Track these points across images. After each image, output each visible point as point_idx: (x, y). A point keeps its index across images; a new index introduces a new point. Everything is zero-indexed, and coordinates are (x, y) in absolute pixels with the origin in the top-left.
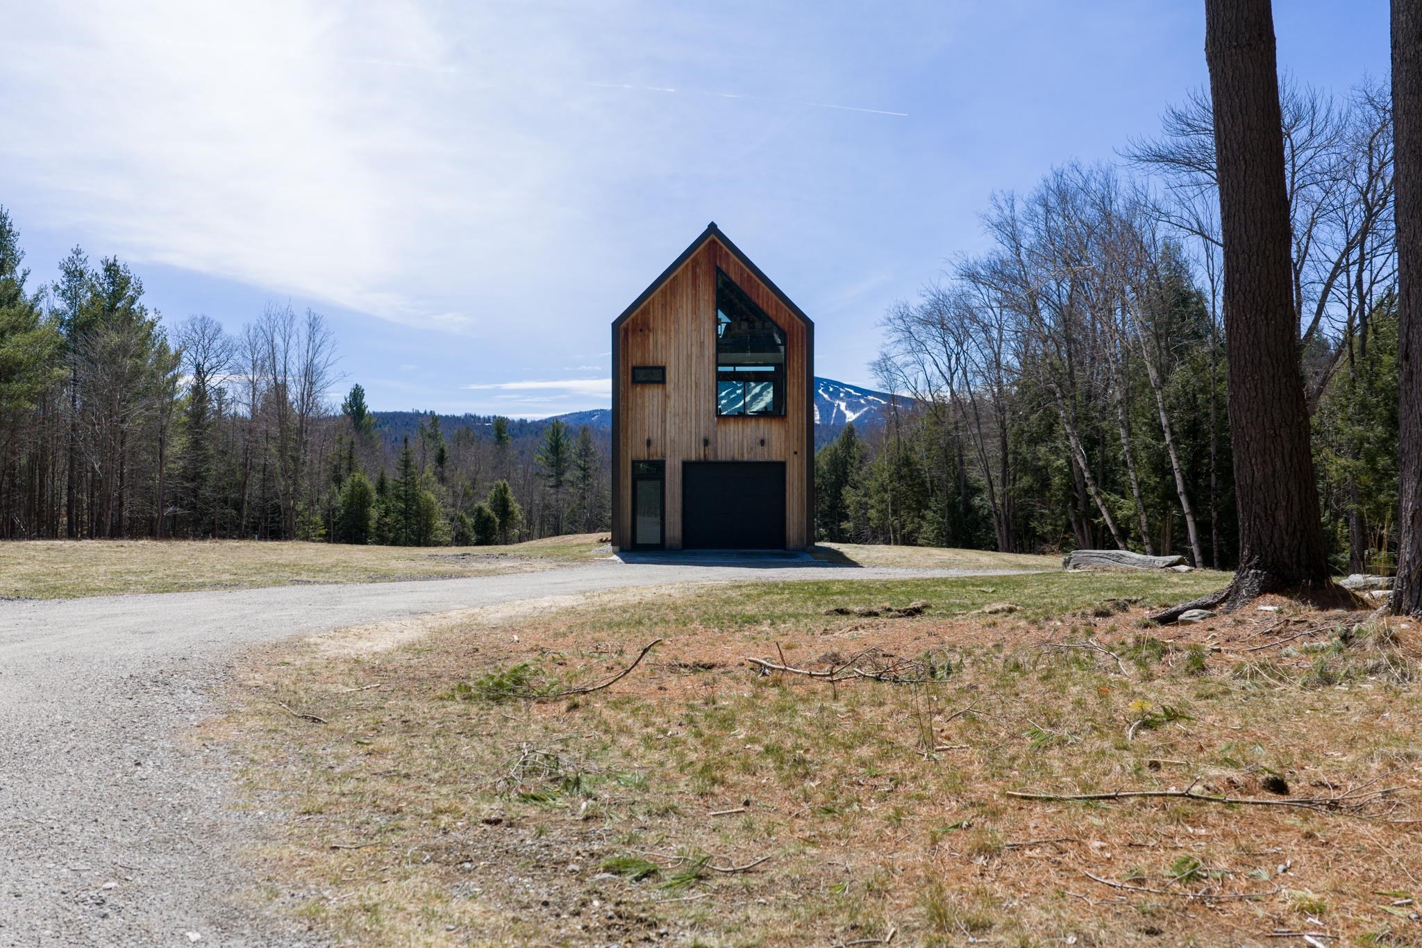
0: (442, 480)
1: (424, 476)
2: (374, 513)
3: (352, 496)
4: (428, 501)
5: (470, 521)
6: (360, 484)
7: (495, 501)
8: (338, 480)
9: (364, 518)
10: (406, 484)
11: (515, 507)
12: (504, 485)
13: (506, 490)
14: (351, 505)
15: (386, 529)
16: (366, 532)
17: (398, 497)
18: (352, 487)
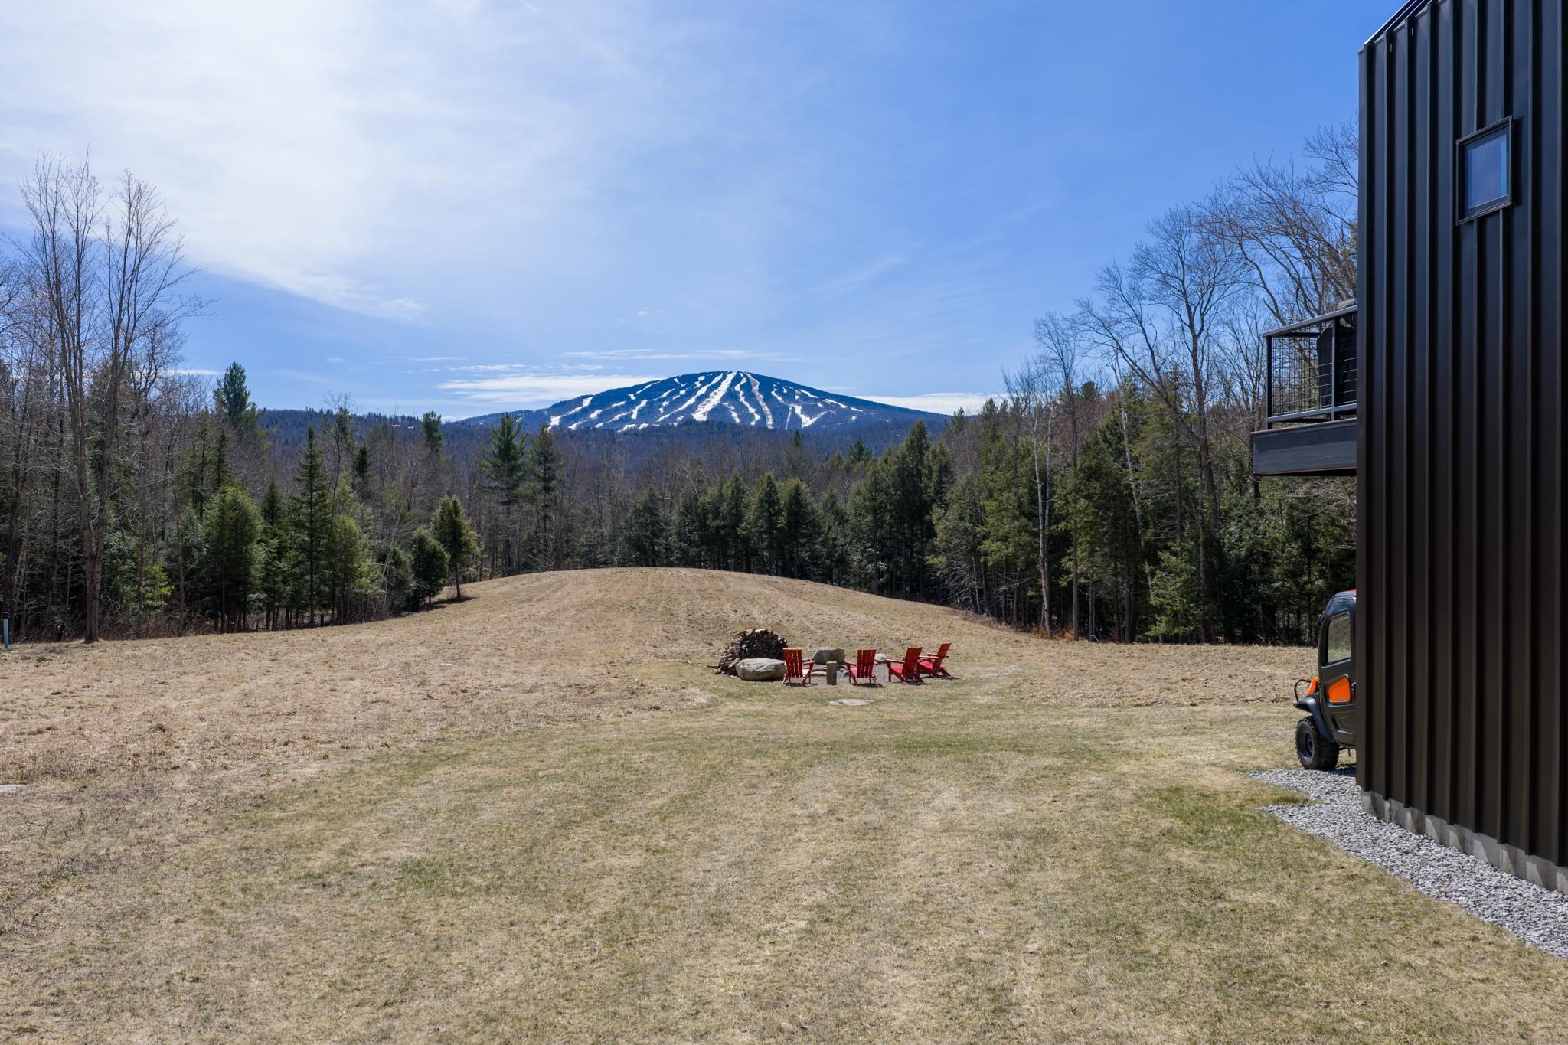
0: (366, 496)
1: (339, 490)
2: (259, 553)
3: (221, 524)
4: (348, 532)
5: (407, 557)
6: (235, 505)
7: (441, 526)
8: (199, 500)
9: (243, 561)
10: (311, 504)
11: (471, 535)
12: (455, 503)
13: (456, 511)
14: (220, 539)
15: (279, 578)
16: (245, 583)
17: (299, 525)
18: (221, 510)
